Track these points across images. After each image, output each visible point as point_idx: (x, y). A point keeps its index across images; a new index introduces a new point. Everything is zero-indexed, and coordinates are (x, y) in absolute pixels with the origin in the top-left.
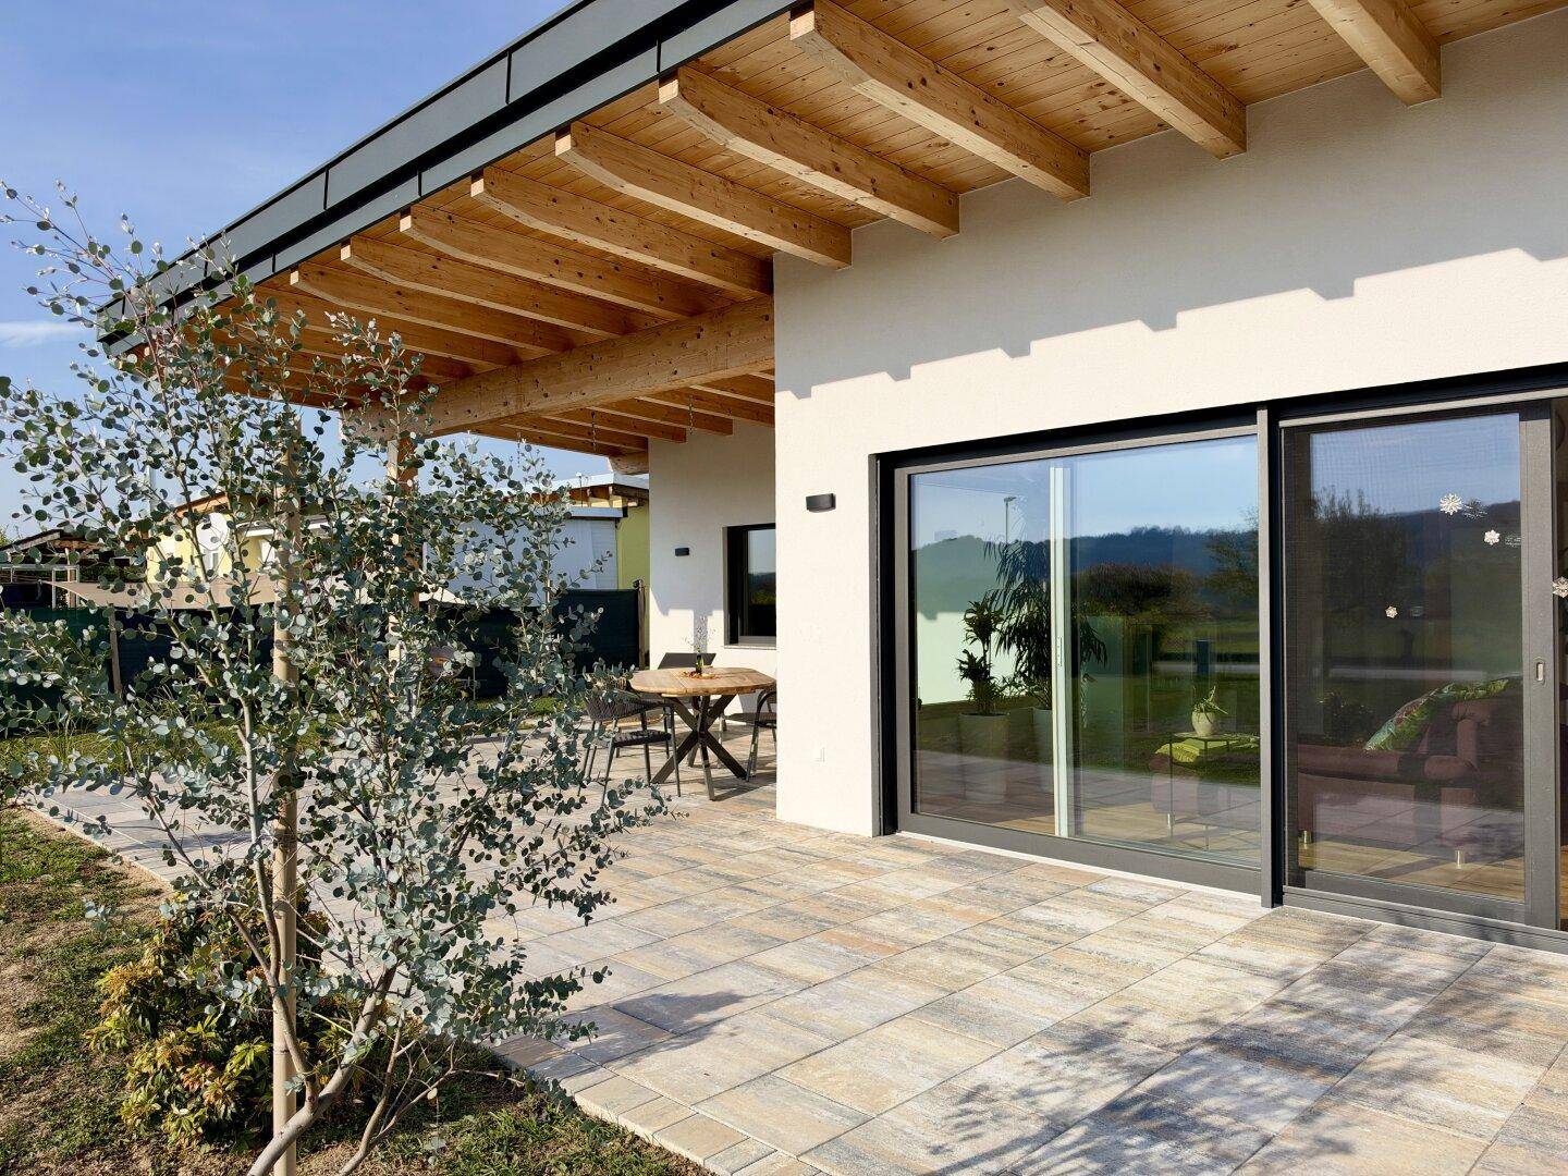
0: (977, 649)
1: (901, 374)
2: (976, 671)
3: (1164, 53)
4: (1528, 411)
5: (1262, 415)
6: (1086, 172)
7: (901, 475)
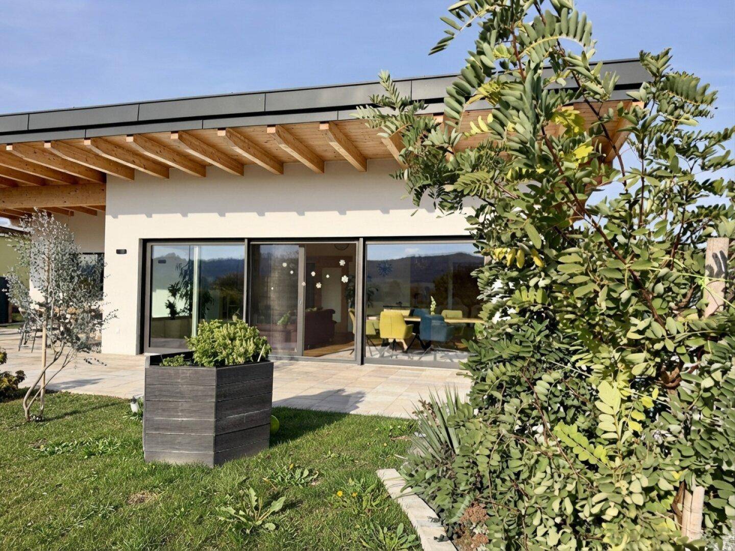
0: (172, 300)
1: (150, 216)
2: (171, 306)
3: (219, 155)
4: (301, 246)
5: (246, 241)
6: (205, 172)
7: (149, 245)
